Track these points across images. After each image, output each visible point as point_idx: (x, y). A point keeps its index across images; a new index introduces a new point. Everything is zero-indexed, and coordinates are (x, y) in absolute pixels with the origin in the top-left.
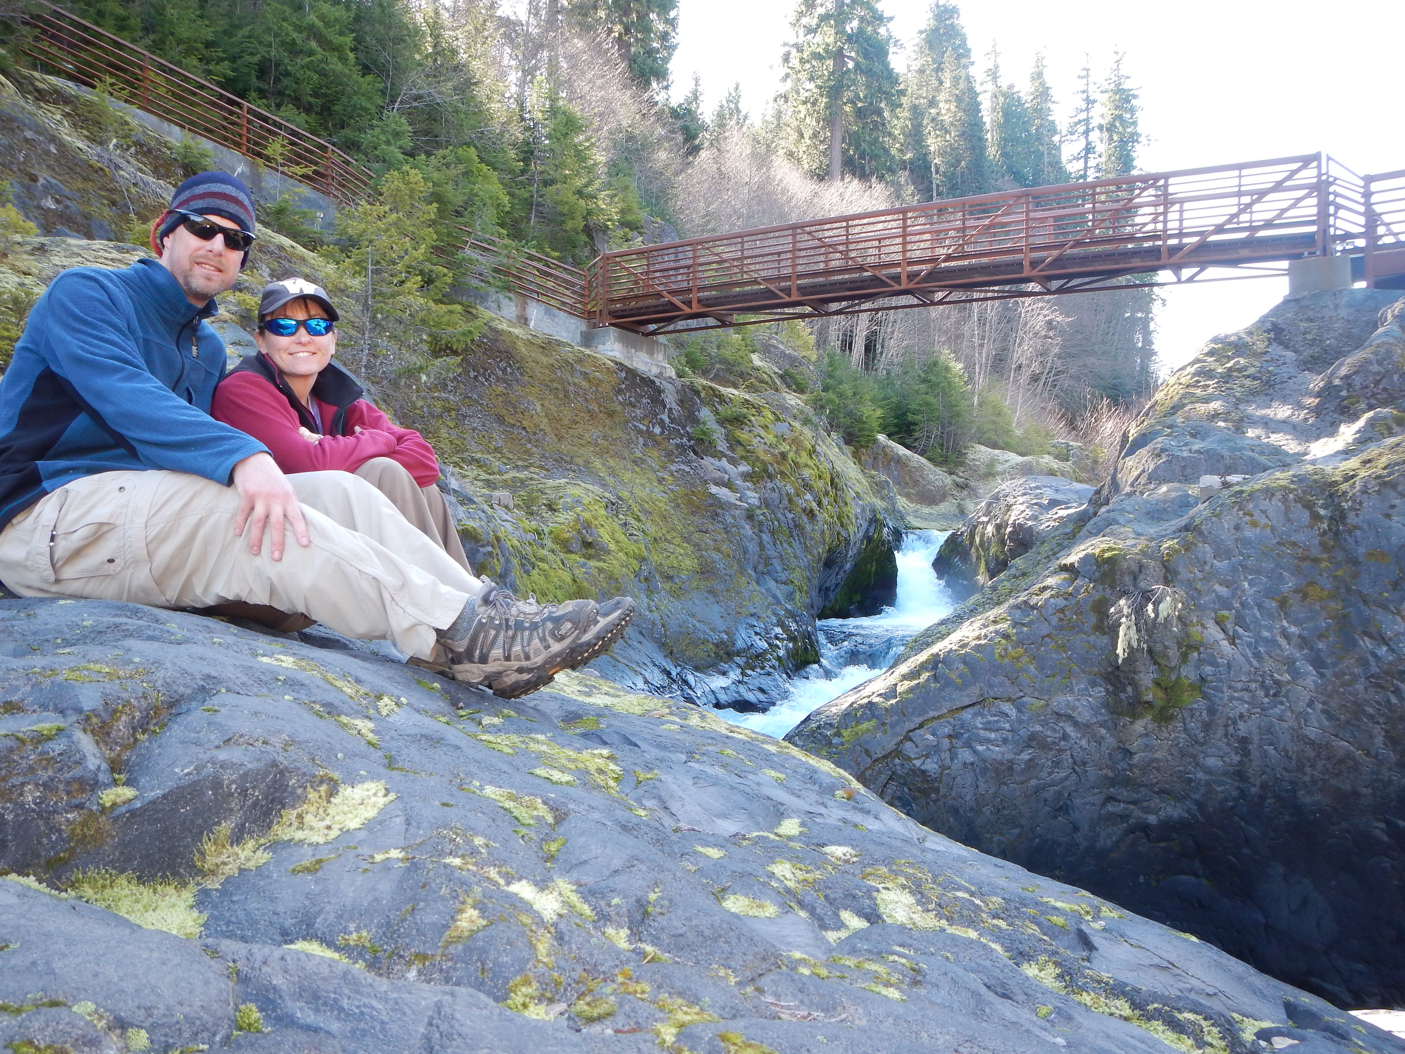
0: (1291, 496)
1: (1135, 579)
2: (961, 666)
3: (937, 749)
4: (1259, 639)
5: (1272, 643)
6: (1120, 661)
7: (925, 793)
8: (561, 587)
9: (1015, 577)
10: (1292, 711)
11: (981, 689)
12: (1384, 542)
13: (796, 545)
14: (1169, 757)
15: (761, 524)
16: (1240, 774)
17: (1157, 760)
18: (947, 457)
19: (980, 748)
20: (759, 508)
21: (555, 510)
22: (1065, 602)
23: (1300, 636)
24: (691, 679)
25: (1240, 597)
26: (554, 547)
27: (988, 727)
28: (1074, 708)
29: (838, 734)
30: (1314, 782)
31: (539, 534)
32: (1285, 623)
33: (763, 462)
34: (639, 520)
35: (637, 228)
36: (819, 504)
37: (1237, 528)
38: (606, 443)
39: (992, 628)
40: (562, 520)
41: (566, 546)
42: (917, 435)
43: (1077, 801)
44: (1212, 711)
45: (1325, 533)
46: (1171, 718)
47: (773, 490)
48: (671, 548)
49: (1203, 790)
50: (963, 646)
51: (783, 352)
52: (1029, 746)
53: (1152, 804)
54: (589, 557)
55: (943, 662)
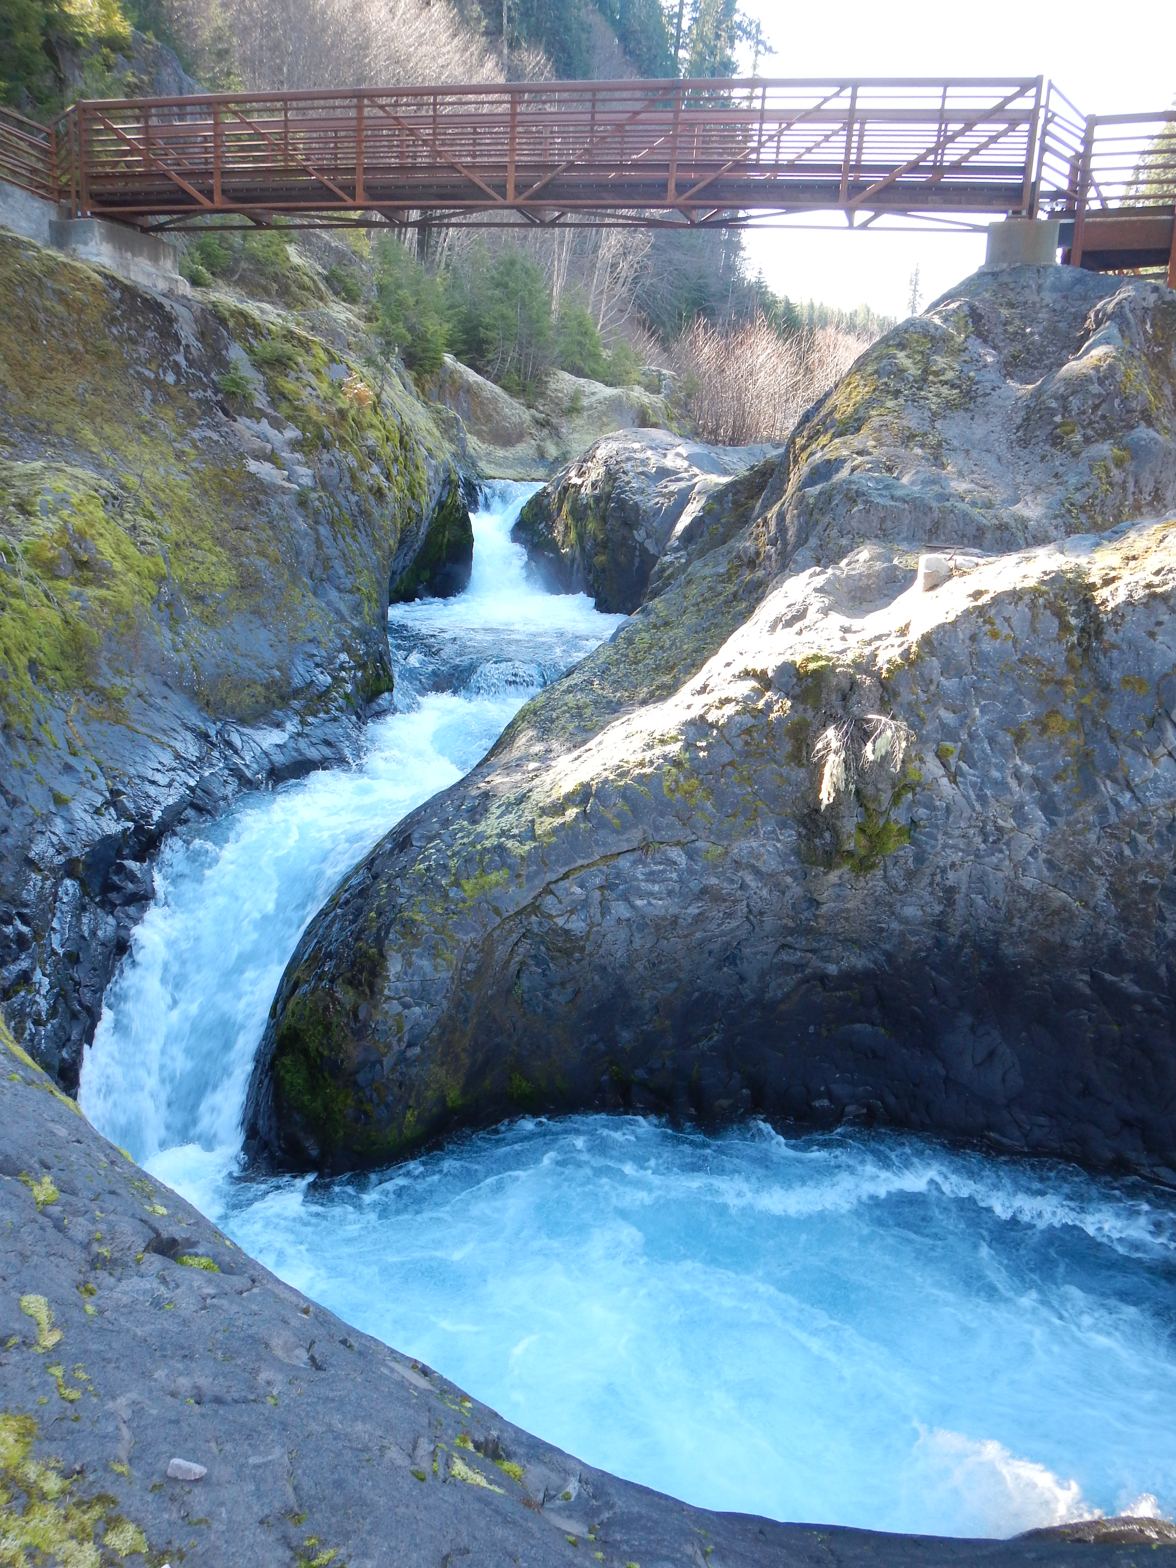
0: (1041, 600)
1: (844, 698)
2: (620, 802)
3: (585, 904)
4: (985, 777)
5: (1001, 786)
6: (823, 807)
7: (567, 953)
8: (47, 634)
9: (655, 626)
10: (1011, 860)
11: (645, 832)
12: (1144, 668)
13: (361, 538)
14: (862, 907)
15: (316, 513)
16: (940, 924)
17: (848, 910)
18: (524, 386)
19: (639, 903)
20: (314, 489)
21: (30, 514)
22: (753, 721)
23: (1033, 777)
24: (236, 739)
25: (970, 727)
26: (32, 572)
27: (651, 877)
28: (758, 857)
29: (457, 884)
30: (1021, 933)
31: (8, 554)
32: (1018, 761)
33: (316, 425)
34: (151, 517)
35: (121, 49)
36: (388, 477)
37: (973, 638)
38: (99, 401)
39: (658, 751)
40: (40, 531)
41: (50, 569)
42: (490, 356)
43: (747, 951)
44: (920, 859)
45: (1073, 647)
46: (873, 866)
47: (331, 464)
48: (199, 555)
49: (895, 941)
50: (623, 775)
51: (327, 244)
52: (698, 899)
53: (834, 953)
54: (86, 583)
55: (596, 796)
